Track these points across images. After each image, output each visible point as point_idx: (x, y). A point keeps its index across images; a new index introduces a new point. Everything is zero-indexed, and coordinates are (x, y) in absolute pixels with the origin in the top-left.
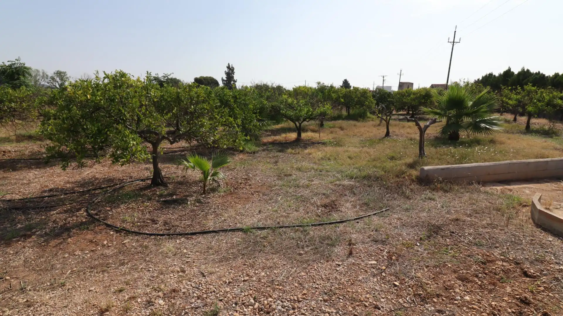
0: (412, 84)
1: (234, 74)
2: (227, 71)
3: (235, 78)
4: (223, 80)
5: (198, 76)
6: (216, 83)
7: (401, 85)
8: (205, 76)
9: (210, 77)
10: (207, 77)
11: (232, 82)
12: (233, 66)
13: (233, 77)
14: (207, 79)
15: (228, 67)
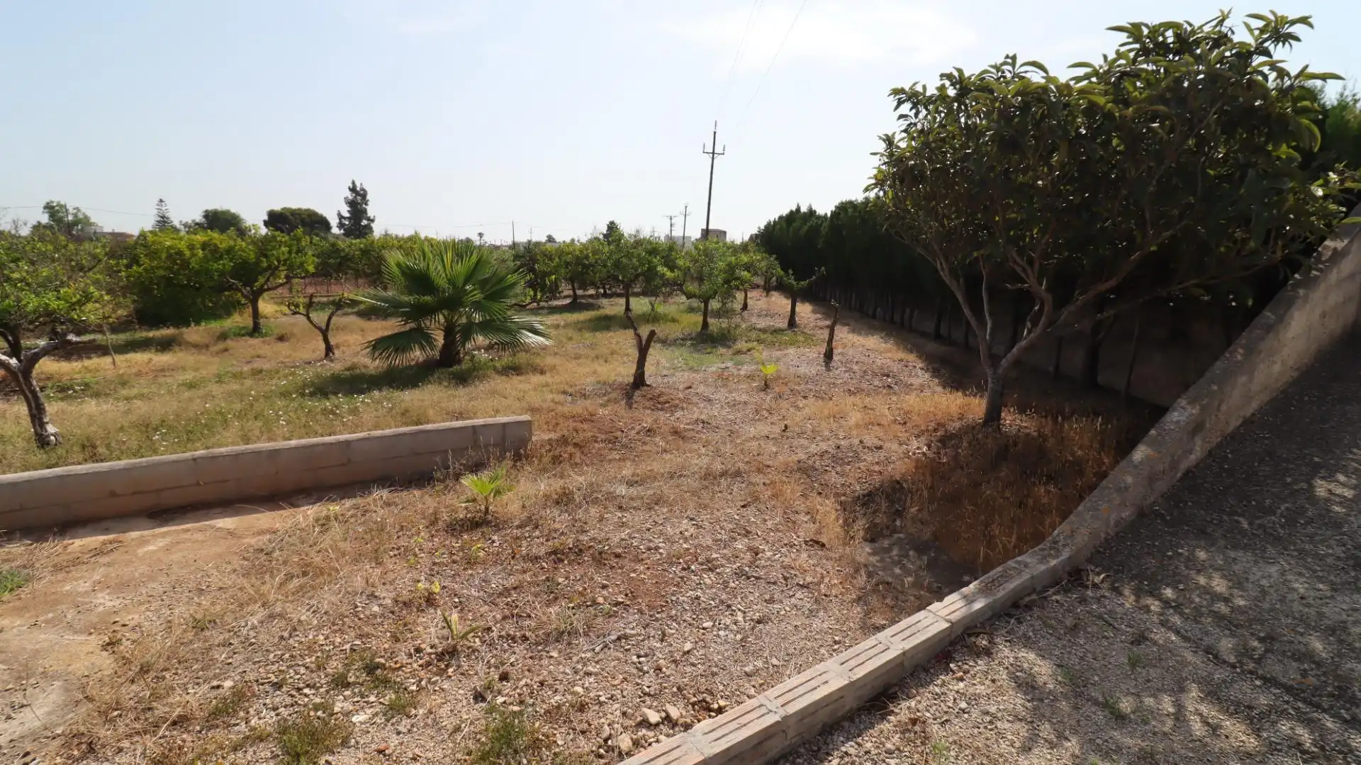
0: (725, 233)
1: (366, 204)
2: (350, 197)
3: (370, 213)
4: (341, 217)
5: (277, 207)
6: (323, 223)
7: (706, 233)
8: (294, 206)
9: (308, 210)
10: (299, 209)
11: (364, 222)
12: (365, 187)
13: (365, 211)
14: (300, 215)
15: (353, 189)
